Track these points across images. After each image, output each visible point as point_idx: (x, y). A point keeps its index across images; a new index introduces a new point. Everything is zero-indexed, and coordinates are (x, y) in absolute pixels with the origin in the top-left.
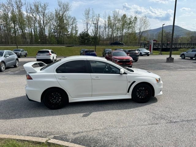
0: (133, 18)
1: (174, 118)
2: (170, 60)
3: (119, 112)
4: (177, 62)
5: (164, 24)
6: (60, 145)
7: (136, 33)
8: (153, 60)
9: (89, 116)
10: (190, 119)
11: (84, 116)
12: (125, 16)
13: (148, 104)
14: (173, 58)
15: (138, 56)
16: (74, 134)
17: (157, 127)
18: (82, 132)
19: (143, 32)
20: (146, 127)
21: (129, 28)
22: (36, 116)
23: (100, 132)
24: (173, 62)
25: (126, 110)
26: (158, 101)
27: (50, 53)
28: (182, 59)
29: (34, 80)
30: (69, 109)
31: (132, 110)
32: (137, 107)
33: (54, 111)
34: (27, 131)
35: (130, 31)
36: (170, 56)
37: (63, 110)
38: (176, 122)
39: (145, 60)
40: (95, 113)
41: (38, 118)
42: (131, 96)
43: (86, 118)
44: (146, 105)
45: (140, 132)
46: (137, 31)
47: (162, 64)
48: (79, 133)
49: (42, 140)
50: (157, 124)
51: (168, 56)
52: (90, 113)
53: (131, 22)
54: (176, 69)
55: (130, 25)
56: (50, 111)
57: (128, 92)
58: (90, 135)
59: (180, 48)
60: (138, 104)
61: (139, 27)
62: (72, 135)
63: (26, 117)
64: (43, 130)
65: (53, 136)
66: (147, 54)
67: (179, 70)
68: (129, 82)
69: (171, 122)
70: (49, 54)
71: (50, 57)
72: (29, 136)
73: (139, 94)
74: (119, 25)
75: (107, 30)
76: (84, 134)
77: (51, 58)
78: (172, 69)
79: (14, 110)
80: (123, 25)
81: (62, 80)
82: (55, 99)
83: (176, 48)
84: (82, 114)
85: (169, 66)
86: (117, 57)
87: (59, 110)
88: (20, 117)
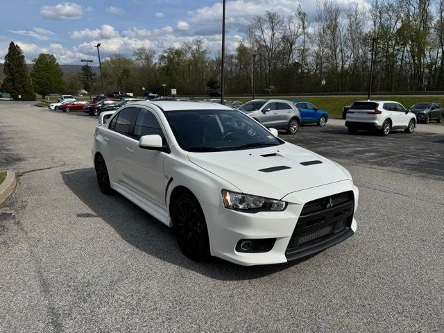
11: (81, 215)
52: (97, 216)
68: (166, 177)
70: (373, 111)
71: (375, 118)
77: (376, 122)
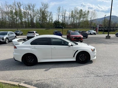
0: (87, 12)
1: (100, 73)
2: (108, 37)
3: (67, 69)
4: (113, 38)
5: (106, 15)
6: (25, 87)
7: (88, 21)
8: (98, 37)
9: (48, 71)
10: (110, 74)
11: (45, 71)
12: (81, 10)
13: (86, 65)
14: (110, 36)
15: (88, 35)
16: (37, 81)
17: (88, 79)
18: (42, 80)
19: (93, 20)
20: (81, 78)
21: (84, 18)
22: (18, 70)
23: (52, 80)
24: (110, 39)
25: (72, 68)
26: (93, 63)
27: (35, 33)
28: (117, 37)
29: (18, 49)
30: (38, 66)
31: (75, 68)
32: (79, 66)
33: (29, 67)
34: (11, 78)
35: (85, 19)
36: (108, 35)
37: (34, 66)
38: (101, 76)
39: (92, 38)
40: (53, 69)
41: (19, 71)
42: (75, 59)
43: (47, 72)
44: (85, 65)
45: (76, 82)
46: (89, 20)
47: (103, 40)
48: (40, 80)
49: (16, 83)
50: (88, 77)
51: (107, 35)
52: (50, 69)
53: (85, 14)
54: (110, 43)
55: (85, 16)
56: (26, 67)
57: (74, 57)
58: (46, 82)
59: (116, 30)
60: (80, 64)
61: (90, 17)
62: (35, 82)
63: (12, 70)
64: (19, 78)
65: (24, 82)
66: (95, 34)
67: (113, 43)
68: (74, 51)
69: (98, 76)
71: (35, 35)
72: (11, 81)
73: (81, 58)
74: (78, 16)
75: (70, 19)
76: (43, 81)
78: (108, 43)
79: (7, 66)
80: (80, 16)
81: (34, 49)
82: (30, 60)
83: (114, 30)
84: (44, 70)
85: (107, 41)
86: (73, 36)
87: (32, 67)
88: (9, 70)
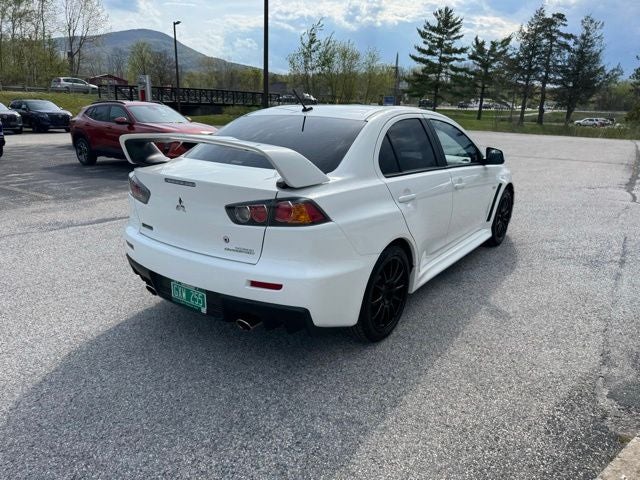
5: (178, 23)
13: (512, 245)
32: (513, 256)
42: (490, 230)
46: (59, 34)
52: (486, 304)
57: (488, 220)
68: (493, 188)
69: (620, 263)
